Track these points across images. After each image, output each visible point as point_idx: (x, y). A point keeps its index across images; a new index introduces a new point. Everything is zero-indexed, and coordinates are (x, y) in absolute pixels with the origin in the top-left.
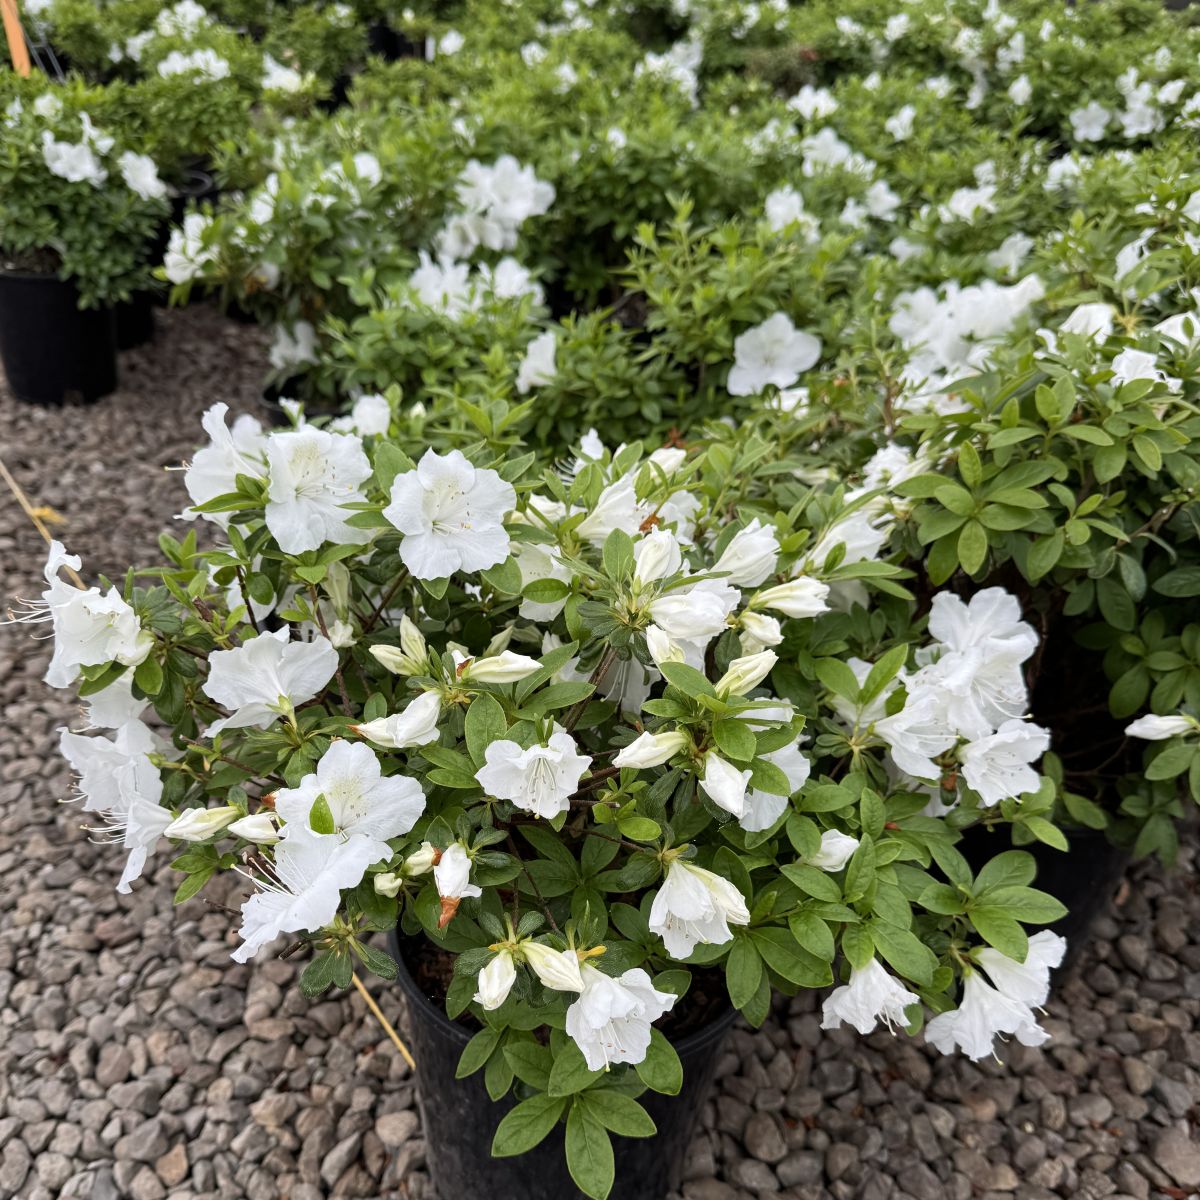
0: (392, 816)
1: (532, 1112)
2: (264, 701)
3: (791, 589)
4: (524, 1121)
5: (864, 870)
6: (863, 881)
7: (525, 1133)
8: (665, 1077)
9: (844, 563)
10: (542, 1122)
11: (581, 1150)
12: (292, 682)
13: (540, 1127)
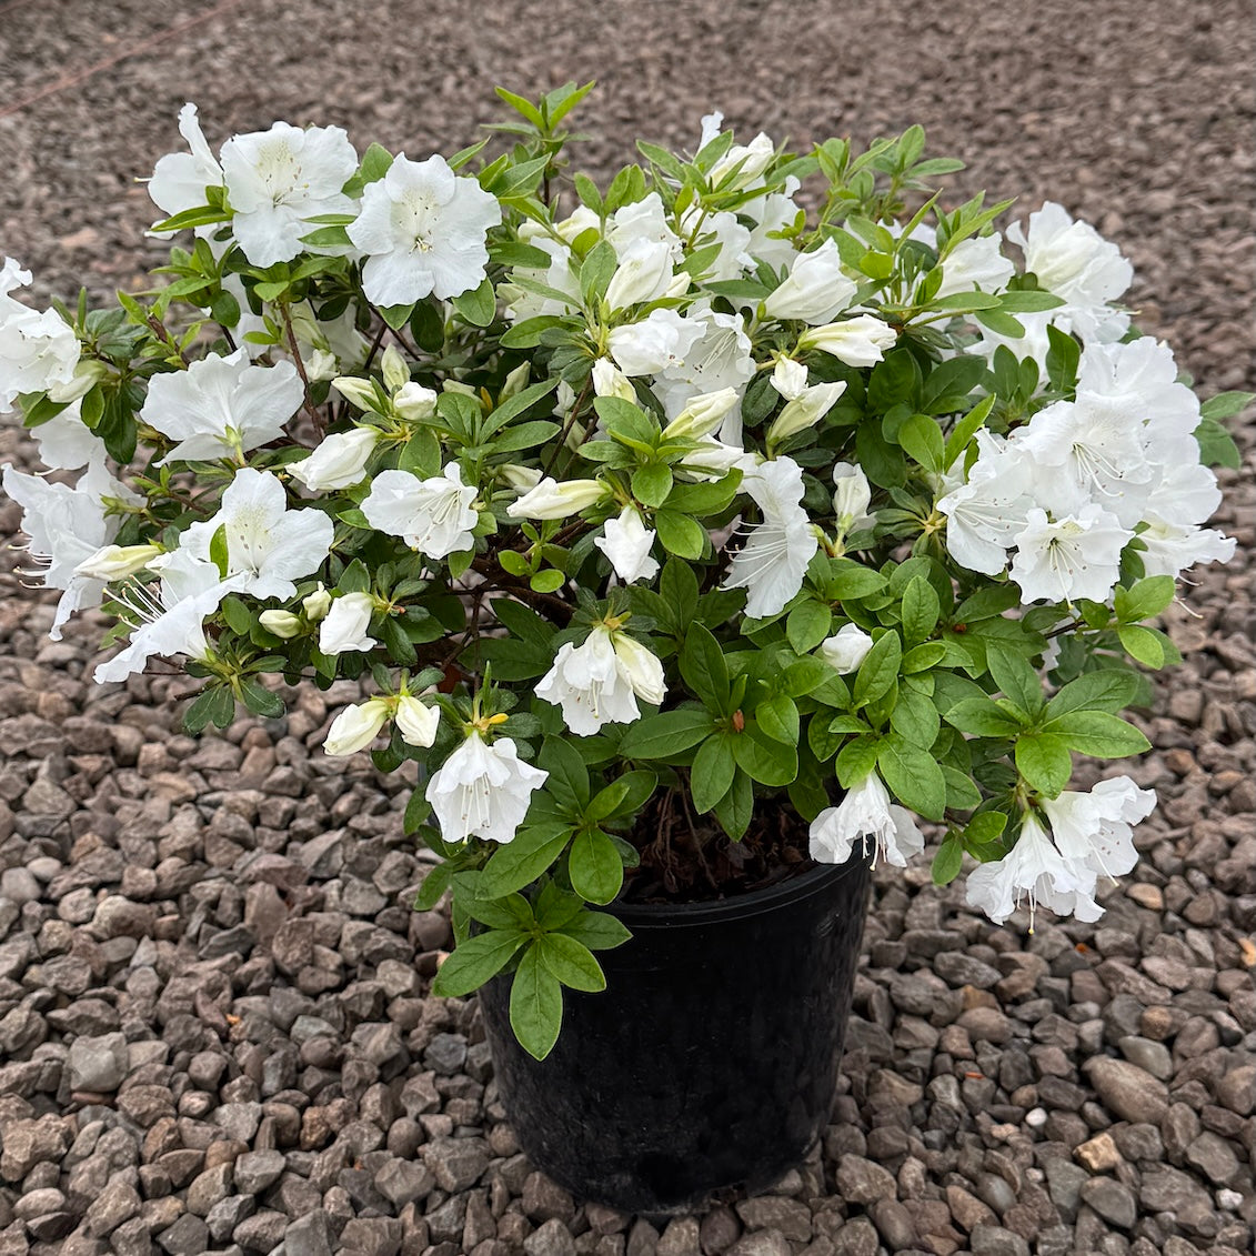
0: (300, 553)
1: (478, 950)
2: (213, 432)
3: (847, 329)
4: (468, 959)
5: (881, 673)
6: (877, 686)
7: (468, 973)
8: (601, 886)
9: (939, 296)
10: (488, 963)
11: (529, 999)
12: (251, 413)
13: (484, 968)
